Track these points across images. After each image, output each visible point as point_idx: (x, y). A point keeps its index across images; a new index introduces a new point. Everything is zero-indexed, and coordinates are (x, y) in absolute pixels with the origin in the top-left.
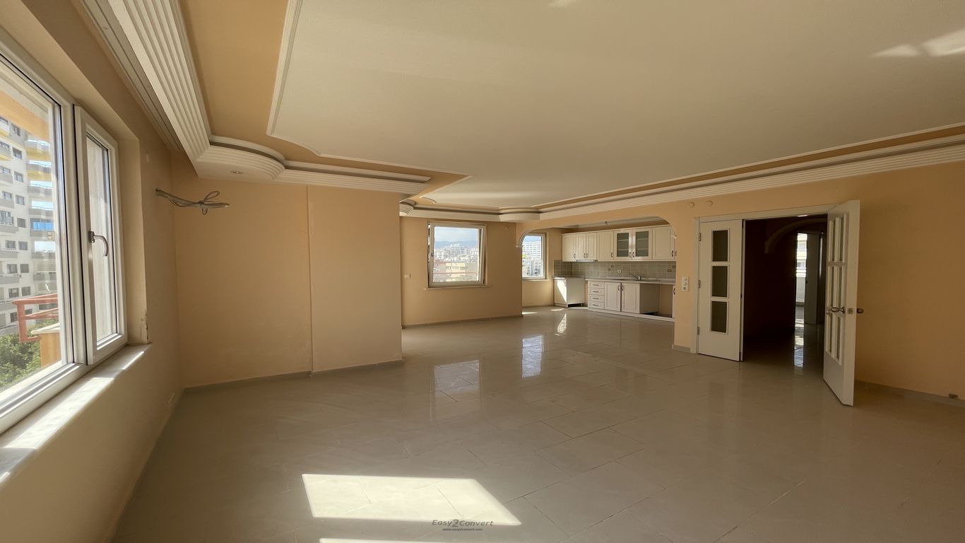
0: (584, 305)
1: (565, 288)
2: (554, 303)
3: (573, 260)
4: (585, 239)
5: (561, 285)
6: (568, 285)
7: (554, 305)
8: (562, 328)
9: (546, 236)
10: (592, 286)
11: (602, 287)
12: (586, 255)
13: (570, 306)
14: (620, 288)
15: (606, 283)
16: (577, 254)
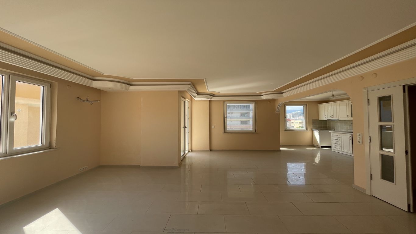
0: (330, 147)
1: (319, 135)
2: (313, 144)
3: (325, 119)
4: (331, 106)
5: (317, 134)
6: (320, 134)
7: (313, 146)
8: (317, 160)
9: (306, 106)
10: (334, 136)
11: (340, 137)
12: (332, 116)
13: (322, 147)
14: (351, 138)
15: (342, 134)
16: (327, 116)
